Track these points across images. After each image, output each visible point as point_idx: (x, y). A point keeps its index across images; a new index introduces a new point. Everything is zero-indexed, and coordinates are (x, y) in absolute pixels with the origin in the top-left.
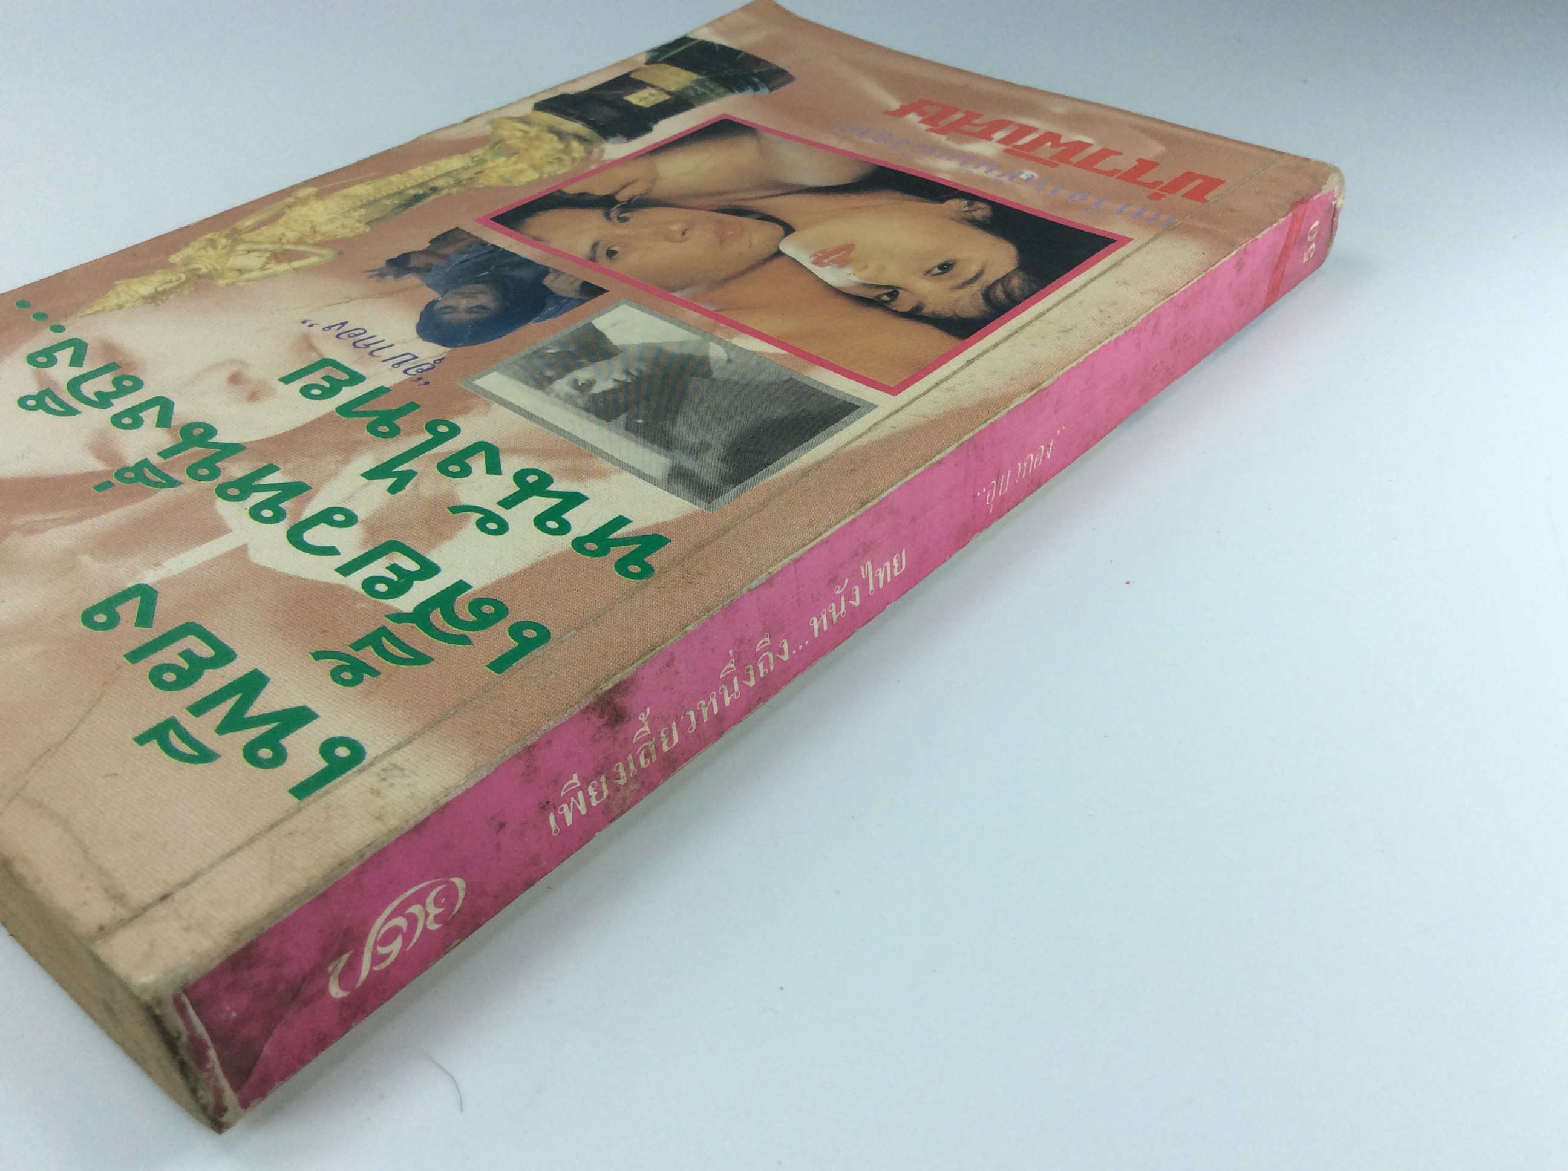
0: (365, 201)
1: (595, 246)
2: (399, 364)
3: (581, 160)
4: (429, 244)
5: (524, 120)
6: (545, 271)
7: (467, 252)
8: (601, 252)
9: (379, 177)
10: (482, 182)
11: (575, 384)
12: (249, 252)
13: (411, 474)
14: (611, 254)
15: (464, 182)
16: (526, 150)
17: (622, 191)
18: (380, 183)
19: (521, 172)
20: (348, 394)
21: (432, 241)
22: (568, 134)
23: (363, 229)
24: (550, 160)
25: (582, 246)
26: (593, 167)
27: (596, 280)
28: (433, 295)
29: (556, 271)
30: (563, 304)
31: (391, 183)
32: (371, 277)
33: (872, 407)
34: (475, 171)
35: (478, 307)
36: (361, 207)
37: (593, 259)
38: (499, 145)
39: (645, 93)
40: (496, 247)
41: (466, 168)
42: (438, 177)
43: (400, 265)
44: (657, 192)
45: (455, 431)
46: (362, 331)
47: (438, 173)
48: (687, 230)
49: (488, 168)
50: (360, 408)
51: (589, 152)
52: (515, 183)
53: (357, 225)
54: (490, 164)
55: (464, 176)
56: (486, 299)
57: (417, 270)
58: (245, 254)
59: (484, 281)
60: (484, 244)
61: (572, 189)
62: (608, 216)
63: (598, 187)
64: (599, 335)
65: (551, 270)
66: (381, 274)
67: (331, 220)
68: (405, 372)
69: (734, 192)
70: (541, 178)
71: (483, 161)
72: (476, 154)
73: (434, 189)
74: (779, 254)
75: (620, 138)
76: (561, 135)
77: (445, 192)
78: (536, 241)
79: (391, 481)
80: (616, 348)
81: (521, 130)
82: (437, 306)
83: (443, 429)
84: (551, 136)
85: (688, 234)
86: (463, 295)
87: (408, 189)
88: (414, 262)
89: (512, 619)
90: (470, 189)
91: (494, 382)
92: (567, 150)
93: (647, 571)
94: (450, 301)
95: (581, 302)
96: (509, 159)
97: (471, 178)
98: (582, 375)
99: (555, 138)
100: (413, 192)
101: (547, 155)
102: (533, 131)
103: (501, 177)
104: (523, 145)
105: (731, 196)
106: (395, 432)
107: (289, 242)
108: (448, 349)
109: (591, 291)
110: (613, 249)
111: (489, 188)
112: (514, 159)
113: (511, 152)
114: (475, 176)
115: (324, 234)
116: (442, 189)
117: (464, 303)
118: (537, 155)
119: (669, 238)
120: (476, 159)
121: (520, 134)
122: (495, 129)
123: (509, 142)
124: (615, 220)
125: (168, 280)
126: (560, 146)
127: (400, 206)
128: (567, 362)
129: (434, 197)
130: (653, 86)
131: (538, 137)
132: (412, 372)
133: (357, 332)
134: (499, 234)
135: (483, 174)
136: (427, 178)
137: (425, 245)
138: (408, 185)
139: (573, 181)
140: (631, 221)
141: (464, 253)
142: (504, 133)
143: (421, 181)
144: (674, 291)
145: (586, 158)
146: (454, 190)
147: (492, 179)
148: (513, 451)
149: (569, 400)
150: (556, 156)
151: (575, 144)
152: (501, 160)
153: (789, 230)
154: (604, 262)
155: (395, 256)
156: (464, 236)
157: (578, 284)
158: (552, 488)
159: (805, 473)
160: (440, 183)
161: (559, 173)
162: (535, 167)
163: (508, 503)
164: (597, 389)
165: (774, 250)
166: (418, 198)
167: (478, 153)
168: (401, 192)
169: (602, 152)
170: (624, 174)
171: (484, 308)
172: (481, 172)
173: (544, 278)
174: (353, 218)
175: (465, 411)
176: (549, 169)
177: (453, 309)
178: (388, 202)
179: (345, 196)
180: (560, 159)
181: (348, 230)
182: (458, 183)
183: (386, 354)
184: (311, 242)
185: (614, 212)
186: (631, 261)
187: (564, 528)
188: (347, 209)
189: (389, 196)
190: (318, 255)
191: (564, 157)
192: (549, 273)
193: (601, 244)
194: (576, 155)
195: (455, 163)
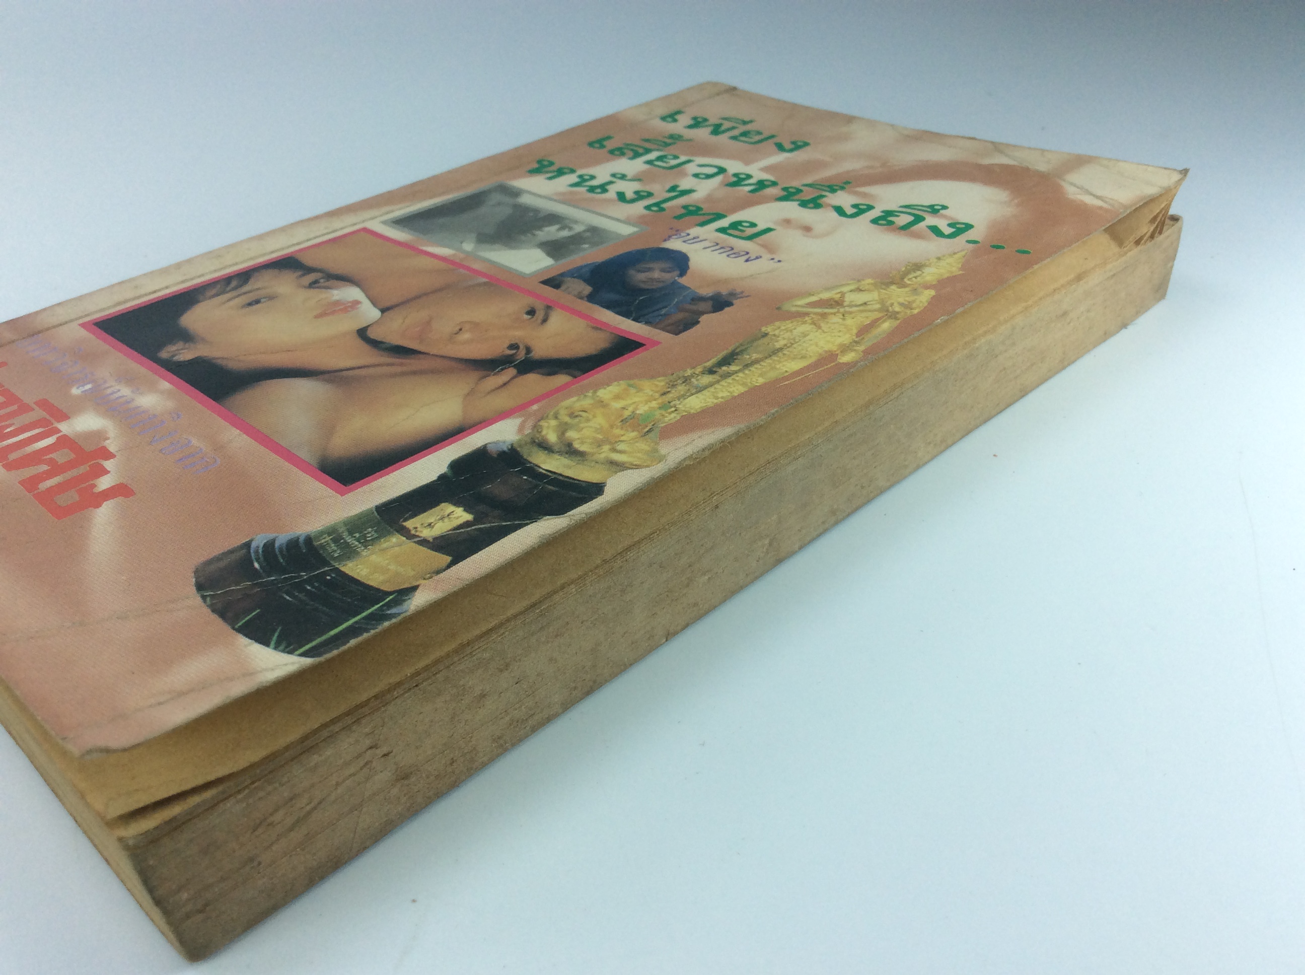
0: (780, 354)
1: (545, 320)
2: (694, 238)
3: (547, 416)
4: (699, 320)
5: (617, 467)
6: (591, 298)
7: (661, 315)
8: (540, 315)
9: (777, 381)
10: (661, 383)
11: (570, 229)
12: (865, 303)
13: (670, 190)
14: (531, 312)
15: (680, 381)
16: (612, 427)
17: (508, 379)
18: (772, 375)
19: (617, 397)
20: (724, 223)
21: (698, 322)
22: (560, 453)
23: (769, 329)
24: (584, 414)
25: (557, 320)
26: (535, 407)
27: (548, 291)
28: (683, 281)
29: (581, 298)
30: (577, 273)
31: (761, 375)
32: (742, 292)
33: (385, 223)
34: (670, 396)
35: (644, 272)
36: (780, 349)
37: (548, 308)
38: (647, 429)
39: (441, 528)
40: (636, 320)
41: (683, 397)
42: (711, 385)
43: (720, 303)
44: (474, 375)
45: (648, 208)
46: (731, 256)
47: (712, 389)
48: (456, 334)
49: (655, 400)
50: (712, 217)
51: (537, 428)
52: (623, 383)
53: (777, 332)
54: (654, 404)
55: (682, 388)
56: (639, 277)
57: (702, 299)
58: (868, 302)
59: (642, 291)
60: (648, 323)
61: (562, 379)
62: (528, 350)
63: (534, 382)
64: (550, 254)
65: (586, 299)
66: (733, 294)
67: (805, 335)
68: (688, 235)
69: (393, 375)
70: (595, 392)
71: (664, 407)
72: (673, 415)
73: (711, 372)
74: (383, 311)
75: (493, 450)
76: (570, 451)
77: (699, 370)
78: (599, 326)
79: (679, 189)
80: (539, 248)
81: (621, 452)
82: (678, 272)
83: (655, 209)
84: (582, 448)
85: (457, 328)
86: (658, 281)
87: (740, 371)
88: (708, 305)
89: (605, 150)
90: (673, 374)
91: (627, 230)
92: (563, 429)
93: (539, 162)
94: (667, 276)
95: (562, 275)
96: (633, 412)
97: (674, 386)
98: (565, 233)
99: (576, 445)
100: (733, 368)
101: (588, 420)
102: (605, 452)
103: (640, 390)
104: (617, 431)
105: (399, 369)
106: (685, 207)
107: (834, 314)
108: (661, 246)
109: (554, 282)
110: (529, 317)
111: (653, 377)
112: (627, 413)
113: (630, 421)
114: (669, 390)
115: (805, 323)
116: (703, 373)
117: (656, 274)
118: (599, 421)
119: (476, 325)
120: (673, 409)
121: (621, 447)
122: (656, 451)
123: (634, 434)
124: (521, 347)
125: (919, 278)
126: (571, 434)
127: (742, 352)
128: (576, 240)
129: (709, 364)
130: (423, 542)
131: (599, 444)
132: (683, 234)
133: (734, 256)
134: (635, 332)
135: (662, 392)
136: (723, 383)
137: (704, 319)
138: (741, 375)
139: (558, 390)
140: (506, 345)
141: (665, 315)
142: (643, 446)
143: (729, 380)
144: (485, 284)
145: (542, 419)
146: (689, 372)
147: (650, 387)
148: (609, 201)
149: (576, 222)
150: (577, 420)
151: (552, 437)
152: (642, 410)
153: (362, 333)
154: (539, 306)
155: (727, 309)
156: (669, 328)
157: (563, 288)
158: (586, 188)
159: (443, 193)
160: (707, 379)
161: (574, 399)
162: (602, 404)
163: (611, 183)
164: (557, 227)
165: (386, 314)
166: (727, 361)
167: (672, 417)
168: (747, 366)
169: (521, 428)
170: (501, 401)
171: (639, 271)
172: (664, 394)
173: (591, 292)
174: (784, 339)
175: (642, 217)
176: (586, 402)
177: (663, 270)
178: (755, 356)
179: (803, 357)
180: (572, 415)
181: (783, 328)
182: (686, 380)
183: (706, 244)
184: (812, 315)
185: (521, 355)
186: (515, 305)
187: (580, 176)
188: (795, 346)
189: (757, 362)
190: (796, 306)
191: (567, 419)
192: (587, 297)
193: (539, 321)
194: (553, 423)
195: (695, 403)
